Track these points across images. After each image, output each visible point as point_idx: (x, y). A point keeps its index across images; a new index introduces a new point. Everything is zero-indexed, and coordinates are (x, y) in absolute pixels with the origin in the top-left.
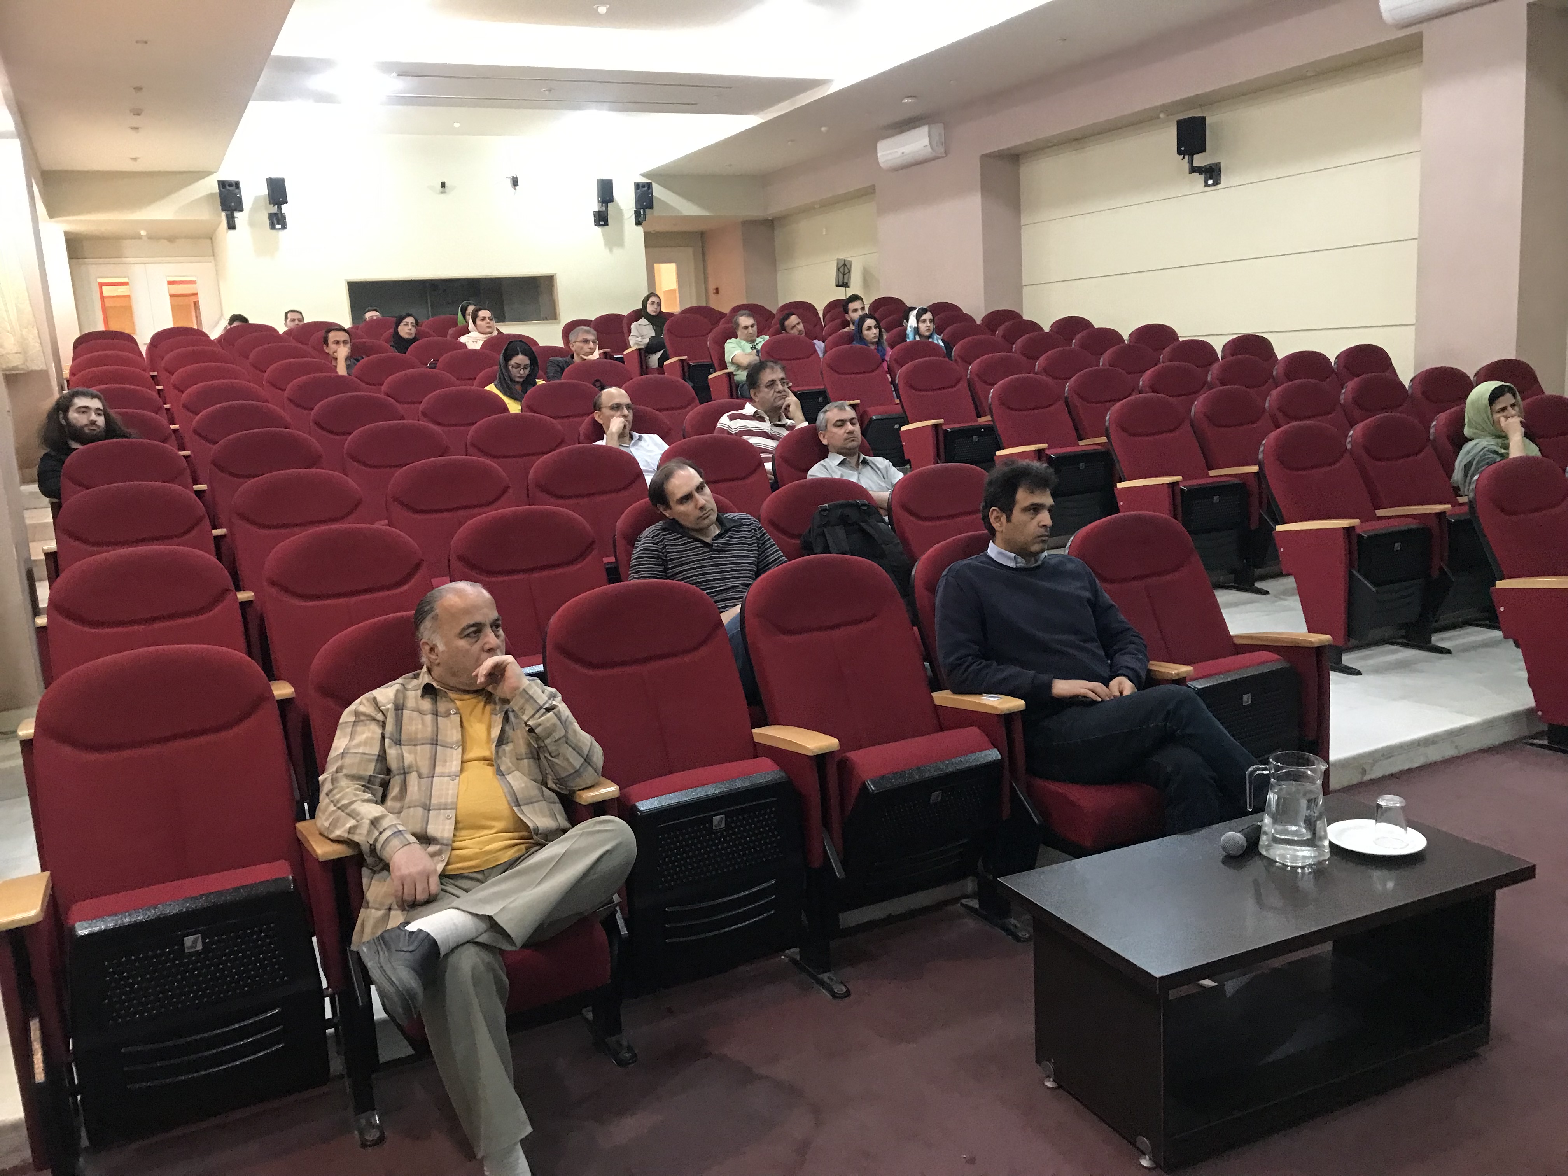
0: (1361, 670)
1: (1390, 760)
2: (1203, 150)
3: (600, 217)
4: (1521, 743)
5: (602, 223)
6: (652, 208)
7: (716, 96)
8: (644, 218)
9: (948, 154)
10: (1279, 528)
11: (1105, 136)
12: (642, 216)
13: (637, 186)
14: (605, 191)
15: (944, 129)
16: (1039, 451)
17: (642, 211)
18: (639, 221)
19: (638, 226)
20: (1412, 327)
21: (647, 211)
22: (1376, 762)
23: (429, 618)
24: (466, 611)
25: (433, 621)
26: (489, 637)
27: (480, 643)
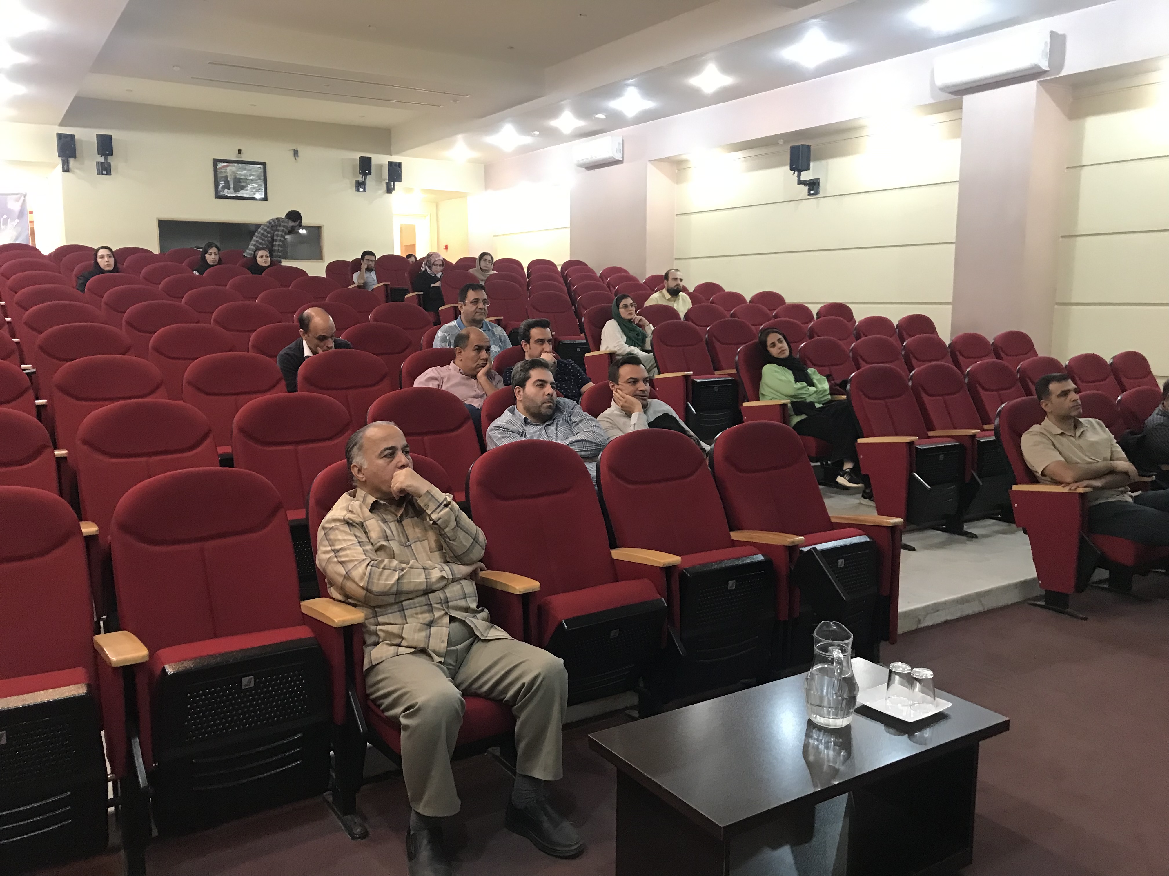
0: (915, 548)
1: (937, 613)
2: (808, 168)
3: (360, 185)
4: (1028, 603)
5: (361, 190)
6: (400, 181)
7: (455, 101)
8: (394, 189)
9: (625, 158)
10: (860, 441)
11: (740, 154)
12: (392, 187)
13: (390, 164)
14: (365, 165)
15: (623, 140)
16: (687, 377)
17: (392, 183)
18: (389, 190)
19: (389, 194)
20: (950, 306)
21: (396, 183)
22: (928, 614)
23: (357, 446)
24: (384, 439)
25: (360, 449)
26: (401, 458)
27: (394, 462)
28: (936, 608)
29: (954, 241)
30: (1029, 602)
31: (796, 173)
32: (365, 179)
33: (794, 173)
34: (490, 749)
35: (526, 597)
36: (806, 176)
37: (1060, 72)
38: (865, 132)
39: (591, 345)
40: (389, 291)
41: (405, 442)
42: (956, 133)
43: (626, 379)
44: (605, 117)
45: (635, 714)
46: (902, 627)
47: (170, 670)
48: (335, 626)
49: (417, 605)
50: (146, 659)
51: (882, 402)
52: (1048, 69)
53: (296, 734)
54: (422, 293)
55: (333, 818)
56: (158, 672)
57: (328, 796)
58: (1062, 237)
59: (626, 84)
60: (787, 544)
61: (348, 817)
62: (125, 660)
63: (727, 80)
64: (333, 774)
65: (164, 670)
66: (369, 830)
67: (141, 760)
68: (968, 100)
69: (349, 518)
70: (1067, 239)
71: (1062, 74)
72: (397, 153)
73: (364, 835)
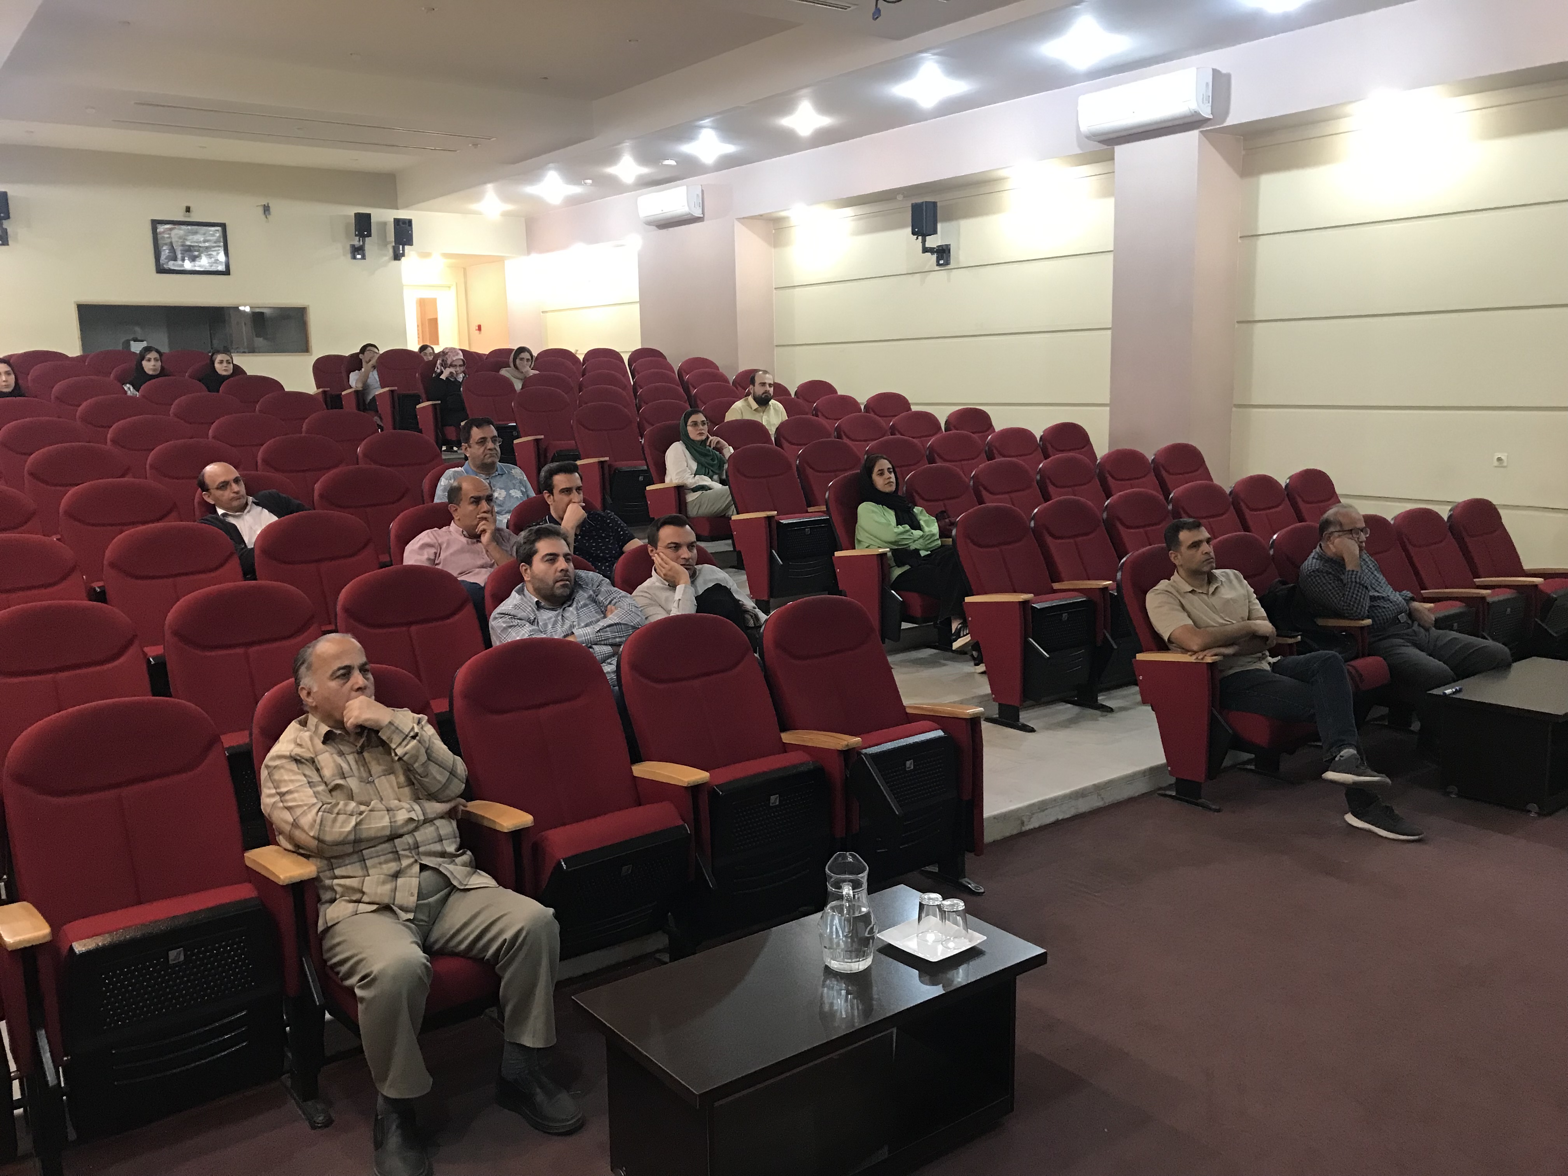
0: (1035, 728)
1: (1046, 812)
2: (934, 232)
3: (357, 251)
4: (1156, 794)
5: (359, 256)
6: (412, 245)
7: (475, 145)
8: (403, 255)
9: (706, 216)
10: (968, 599)
11: (849, 211)
12: (401, 252)
13: (397, 222)
14: (363, 225)
15: (702, 191)
16: (769, 518)
17: (401, 247)
18: (397, 257)
19: (397, 262)
20: (1108, 408)
21: (406, 247)
22: (1033, 814)
23: (305, 665)
24: (337, 657)
25: (309, 668)
26: (358, 679)
27: (349, 684)
28: (1043, 806)
29: (1111, 327)
30: (1160, 792)
31: (920, 238)
32: (364, 242)
33: (917, 238)
34: (487, 1011)
35: (517, 835)
36: (933, 241)
37: (1224, 120)
38: (1008, 185)
39: (654, 475)
40: (396, 399)
41: (364, 659)
42: (1107, 192)
43: (666, 544)
44: (675, 164)
45: (666, 958)
46: (990, 835)
47: (79, 947)
48: (281, 883)
49: (380, 853)
50: (48, 939)
51: (997, 549)
52: (1211, 117)
53: (241, 1012)
54: (440, 402)
55: (292, 1105)
56: (65, 951)
57: (286, 1079)
58: (1238, 322)
59: (696, 126)
60: (840, 748)
61: (310, 1103)
62: (24, 941)
63: (825, 121)
64: (290, 1055)
65: (71, 949)
66: (333, 1116)
67: (48, 1055)
68: (1121, 151)
69: (296, 754)
70: (1244, 326)
71: (1225, 125)
72: (406, 206)
73: (328, 1123)
